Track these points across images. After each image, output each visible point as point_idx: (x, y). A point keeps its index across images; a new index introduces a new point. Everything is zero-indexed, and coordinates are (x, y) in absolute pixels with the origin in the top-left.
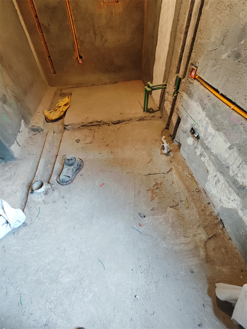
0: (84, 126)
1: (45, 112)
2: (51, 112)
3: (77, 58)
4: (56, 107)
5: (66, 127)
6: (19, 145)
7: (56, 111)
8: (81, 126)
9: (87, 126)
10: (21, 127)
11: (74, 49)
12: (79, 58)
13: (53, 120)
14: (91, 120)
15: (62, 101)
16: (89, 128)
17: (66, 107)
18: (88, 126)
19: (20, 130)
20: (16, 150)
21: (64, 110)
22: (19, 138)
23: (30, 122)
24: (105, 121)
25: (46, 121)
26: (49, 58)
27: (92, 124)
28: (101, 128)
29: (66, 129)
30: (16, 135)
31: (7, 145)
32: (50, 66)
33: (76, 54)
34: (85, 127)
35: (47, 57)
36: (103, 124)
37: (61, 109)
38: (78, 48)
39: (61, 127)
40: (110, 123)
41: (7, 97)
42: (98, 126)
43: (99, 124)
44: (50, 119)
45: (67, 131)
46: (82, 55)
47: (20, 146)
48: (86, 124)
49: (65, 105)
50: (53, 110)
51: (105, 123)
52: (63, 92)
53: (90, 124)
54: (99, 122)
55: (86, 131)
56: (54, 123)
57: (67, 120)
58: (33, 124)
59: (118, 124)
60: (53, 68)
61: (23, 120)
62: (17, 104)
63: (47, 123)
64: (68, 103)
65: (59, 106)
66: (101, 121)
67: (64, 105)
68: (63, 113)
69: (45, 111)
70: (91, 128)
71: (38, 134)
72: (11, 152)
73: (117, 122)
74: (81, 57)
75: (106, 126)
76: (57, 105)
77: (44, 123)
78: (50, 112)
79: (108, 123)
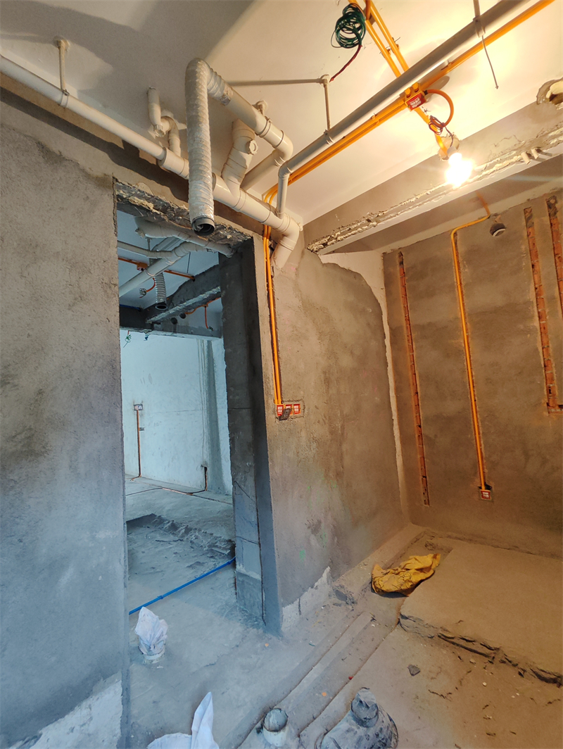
0: (446, 638)
1: (375, 568)
2: (387, 573)
3: (480, 488)
4: (400, 567)
5: (402, 621)
6: (300, 611)
7: (397, 574)
8: (439, 636)
9: (453, 643)
10: (319, 580)
11: (476, 473)
12: (483, 487)
13: (383, 591)
14: (468, 633)
15: (416, 559)
16: (459, 654)
17: (422, 576)
18: (458, 645)
19: (316, 584)
20: (290, 618)
21: (416, 579)
22: (307, 597)
23: (341, 577)
24: (510, 657)
25: (369, 588)
26: (424, 479)
27: (470, 645)
28: (492, 668)
29: (401, 625)
30: (304, 590)
31: (281, 600)
32: (422, 490)
33: (478, 480)
34: (448, 643)
35: (421, 477)
36: (504, 662)
37: (407, 575)
38: (484, 472)
39: (393, 616)
40: (528, 669)
41: (323, 525)
42: (486, 660)
43: (491, 655)
44: (379, 587)
45: (402, 631)
46: (492, 484)
47: (300, 614)
48: (453, 638)
49: (421, 570)
50: (392, 571)
51: (510, 662)
52: (434, 541)
53: (463, 643)
54: (490, 648)
55: (445, 656)
56: (383, 598)
57: (410, 605)
58: (343, 583)
59: (553, 687)
60: (426, 494)
61: (328, 568)
62: (333, 539)
63: (369, 592)
64: (429, 569)
65: (407, 567)
66: (497, 649)
67: (417, 570)
68: (408, 585)
69: (377, 566)
70: (464, 654)
71: (342, 606)
72: (281, 616)
73: (553, 677)
74: (488, 487)
75: (512, 673)
76: (402, 564)
77: (364, 590)
78: (385, 572)
79: (520, 666)
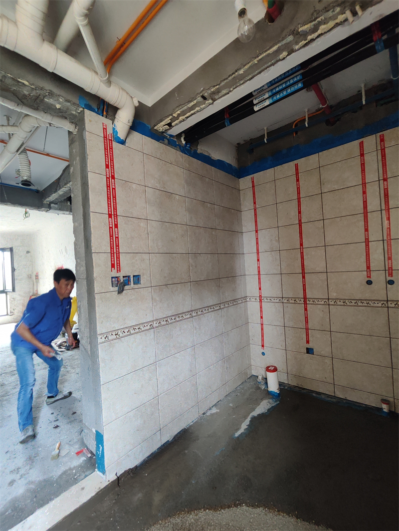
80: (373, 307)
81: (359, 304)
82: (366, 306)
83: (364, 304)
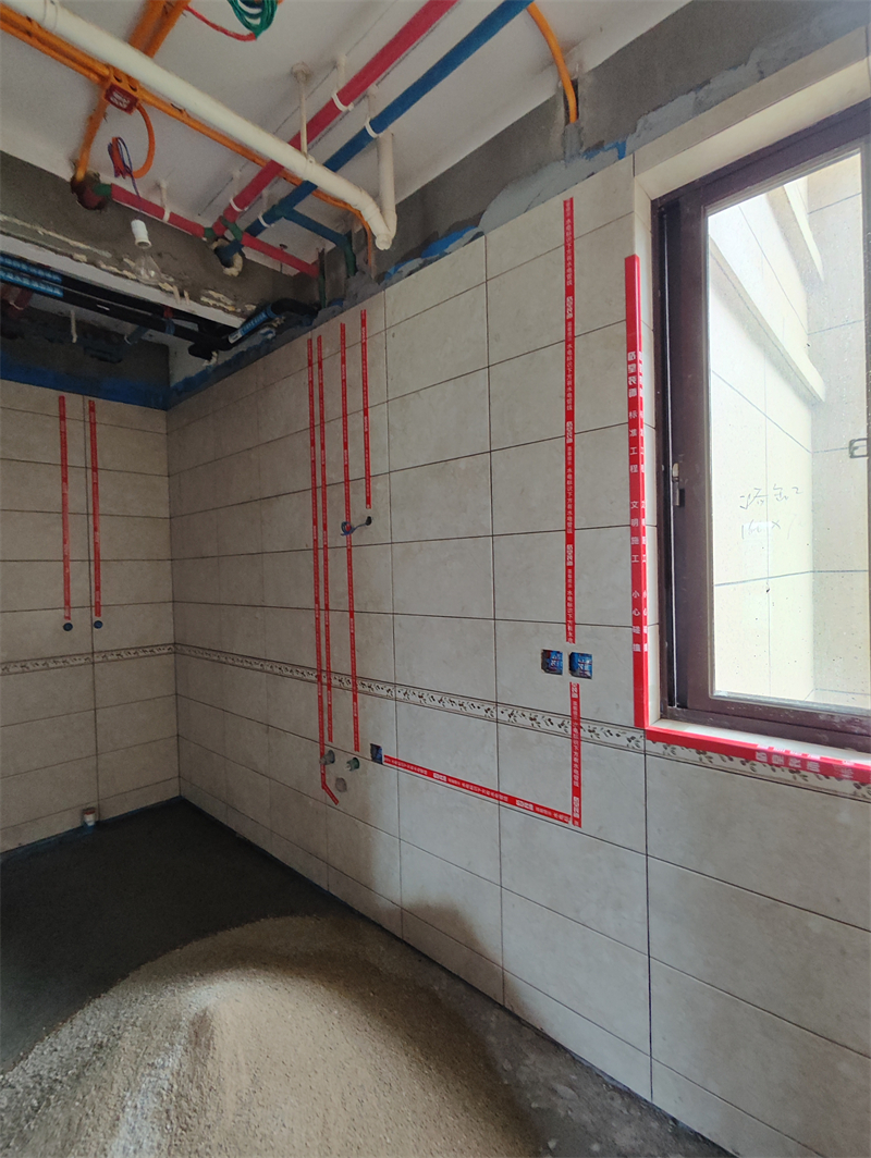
80: (72, 666)
81: (51, 665)
82: (61, 667)
83: (58, 665)
